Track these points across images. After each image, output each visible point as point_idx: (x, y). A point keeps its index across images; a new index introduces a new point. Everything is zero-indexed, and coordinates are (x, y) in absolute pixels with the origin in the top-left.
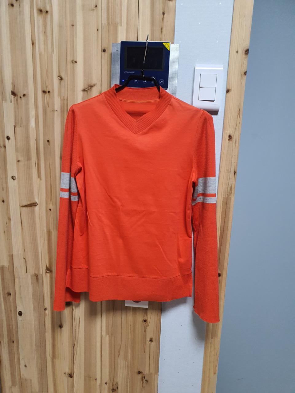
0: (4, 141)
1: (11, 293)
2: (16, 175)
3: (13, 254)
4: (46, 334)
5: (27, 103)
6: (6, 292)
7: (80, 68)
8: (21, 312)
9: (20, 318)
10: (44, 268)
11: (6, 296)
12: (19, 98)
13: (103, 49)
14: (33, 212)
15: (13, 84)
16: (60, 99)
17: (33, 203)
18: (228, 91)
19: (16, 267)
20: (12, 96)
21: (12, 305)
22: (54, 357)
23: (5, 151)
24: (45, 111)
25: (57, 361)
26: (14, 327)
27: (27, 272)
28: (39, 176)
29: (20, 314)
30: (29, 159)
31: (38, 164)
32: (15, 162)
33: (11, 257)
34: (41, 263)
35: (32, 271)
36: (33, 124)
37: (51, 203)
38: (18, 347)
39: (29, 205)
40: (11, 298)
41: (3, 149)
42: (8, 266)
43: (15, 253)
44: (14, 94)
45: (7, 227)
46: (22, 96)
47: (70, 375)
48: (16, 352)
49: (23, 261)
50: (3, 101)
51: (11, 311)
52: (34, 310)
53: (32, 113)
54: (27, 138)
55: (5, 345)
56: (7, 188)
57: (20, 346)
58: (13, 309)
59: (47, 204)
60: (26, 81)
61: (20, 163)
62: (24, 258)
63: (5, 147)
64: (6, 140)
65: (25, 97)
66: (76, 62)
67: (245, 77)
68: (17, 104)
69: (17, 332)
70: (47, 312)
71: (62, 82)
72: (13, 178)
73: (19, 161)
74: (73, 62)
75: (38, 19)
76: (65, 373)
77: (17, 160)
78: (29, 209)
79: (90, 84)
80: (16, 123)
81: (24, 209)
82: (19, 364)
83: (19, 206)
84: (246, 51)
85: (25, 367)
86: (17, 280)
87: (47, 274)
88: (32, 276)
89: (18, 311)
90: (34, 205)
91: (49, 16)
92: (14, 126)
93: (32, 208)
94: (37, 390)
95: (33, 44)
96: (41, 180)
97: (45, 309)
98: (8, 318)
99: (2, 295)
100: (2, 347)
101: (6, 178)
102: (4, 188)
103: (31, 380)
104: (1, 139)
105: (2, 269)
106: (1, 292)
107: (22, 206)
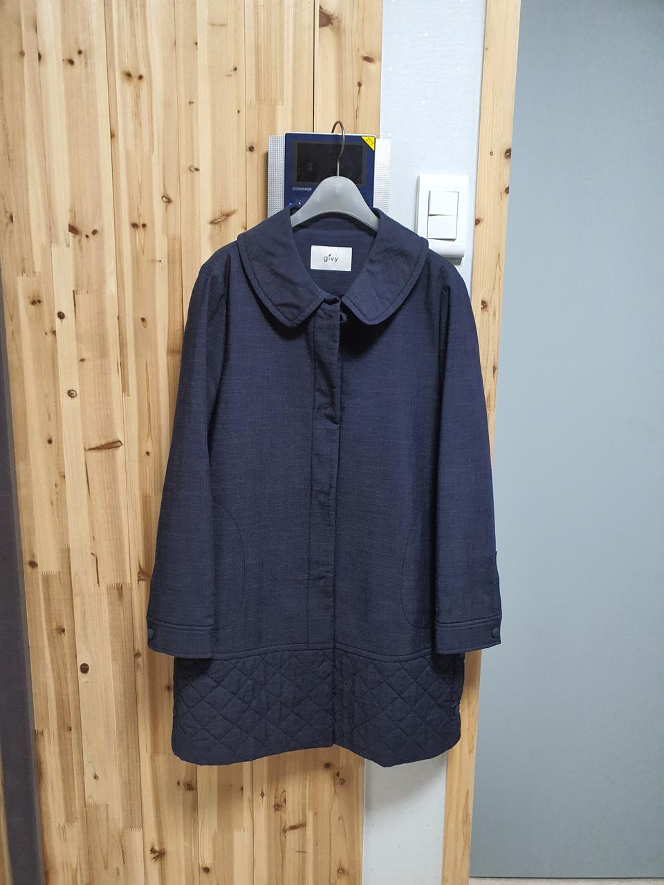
0: (53, 322)
1: (65, 628)
2: (76, 387)
3: (70, 547)
4: (140, 706)
5: (100, 248)
6: (54, 627)
7: (204, 179)
8: (87, 665)
9: (83, 678)
10: (135, 571)
11: (55, 634)
12: (84, 238)
13: (250, 145)
14: (113, 459)
15: (72, 211)
16: (166, 239)
17: (113, 443)
18: (477, 222)
19: (76, 574)
20: (71, 235)
21: (67, 651)
22: (155, 752)
23: (55, 341)
24: (136, 262)
25: (161, 760)
26: (71, 697)
27: (98, 582)
28: (125, 388)
29: (85, 669)
30: (104, 354)
31: (123, 365)
32: (76, 361)
33: (66, 554)
34: (128, 562)
35: (109, 578)
36: (111, 287)
37: (150, 440)
38: (80, 739)
39: (103, 446)
40: (66, 637)
41: (50, 336)
42: (59, 572)
43: (73, 544)
44: (73, 229)
45: (57, 493)
46: (90, 234)
47: (189, 785)
48: (75, 750)
49: (90, 559)
50: (51, 243)
51: (65, 665)
52: (114, 658)
53: (110, 266)
54: (101, 314)
55: (52, 736)
56: (58, 413)
57: (84, 737)
58: (68, 660)
59: (140, 441)
60: (98, 206)
61: (85, 363)
62: (92, 554)
63: (54, 333)
64: (58, 320)
65: (96, 235)
66: (197, 170)
67: (506, 198)
68: (81, 248)
69: (78, 708)
70: (140, 659)
71: (171, 206)
72: (71, 394)
73: (82, 360)
74: (192, 169)
75: (124, 90)
76: (179, 784)
77: (80, 358)
78: (103, 453)
79: (226, 210)
80: (77, 285)
81: (94, 453)
82: (83, 774)
83: (83, 448)
84: (506, 152)
85: (95, 780)
86: (77, 601)
87: (141, 582)
88: (109, 588)
89: (79, 664)
90: (113, 445)
91: (144, 84)
92: (74, 291)
93: (110, 451)
94: (121, 826)
95: (112, 136)
96: (129, 395)
97: (137, 655)
98: (59, 679)
99: (45, 634)
100: (46, 743)
101: (56, 395)
102: (53, 415)
103: (107, 805)
104: (47, 317)
105: (47, 579)
106: (44, 627)
107: (90, 449)
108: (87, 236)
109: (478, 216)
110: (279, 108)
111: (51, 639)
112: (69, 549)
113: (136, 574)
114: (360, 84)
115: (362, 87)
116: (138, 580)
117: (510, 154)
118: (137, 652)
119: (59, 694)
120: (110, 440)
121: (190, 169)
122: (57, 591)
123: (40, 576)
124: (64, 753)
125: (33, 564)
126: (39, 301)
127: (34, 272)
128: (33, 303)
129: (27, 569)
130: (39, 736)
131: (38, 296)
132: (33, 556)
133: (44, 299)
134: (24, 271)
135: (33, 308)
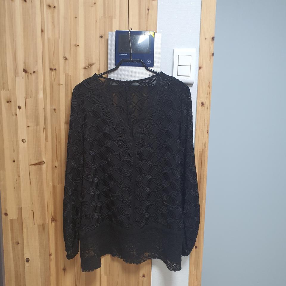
0: (16, 110)
1: (19, 242)
2: (26, 138)
4: (51, 278)
5: (37, 78)
6: (15, 242)
7: (81, 50)
8: (29, 259)
9: (27, 264)
10: (50, 218)
11: (15, 245)
12: (30, 75)
13: (101, 35)
14: (41, 170)
15: (25, 63)
16: (65, 75)
18: (200, 68)
19: (25, 218)
20: (24, 73)
21: (20, 253)
23: (17, 118)
24: (52, 85)
26: (21, 273)
27: (34, 222)
28: (46, 139)
30: (37, 124)
31: (45, 129)
32: (25, 127)
33: (20, 210)
34: (47, 214)
35: (38, 221)
36: (41, 95)
37: (57, 161)
39: (37, 163)
40: (19, 246)
41: (15, 116)
42: (17, 218)
43: (23, 206)
44: (25, 71)
45: (17, 183)
46: (32, 73)
49: (31, 212)
50: (16, 77)
52: (40, 256)
53: (41, 86)
54: (37, 107)
56: (18, 149)
58: (20, 257)
59: (52, 162)
60: (36, 62)
61: (29, 128)
62: (31, 210)
64: (18, 109)
65: (35, 73)
66: (78, 46)
67: (212, 58)
68: (28, 79)
69: (24, 277)
70: (52, 257)
71: (67, 61)
72: (23, 141)
77: (27, 126)
78: (37, 167)
79: (90, 63)
80: (26, 95)
81: (33, 167)
83: (28, 164)
84: (212, 38)
86: (25, 230)
88: (39, 225)
89: (25, 258)
90: (41, 163)
91: (56, 10)
92: (25, 97)
93: (40, 166)
95: (42, 31)
96: (48, 142)
97: (50, 255)
98: (16, 266)
99: (11, 245)
101: (17, 141)
102: (16, 150)
104: (13, 108)
105: (12, 220)
106: (10, 242)
107: (31, 165)
109: (200, 66)
110: (114, 20)
111: (13, 248)
112: (21, 208)
114: (148, 10)
115: (150, 11)
116: (51, 222)
117: (214, 39)
118: (50, 253)
119: (16, 272)
120: (40, 161)
121: (75, 46)
122: (16, 226)
123: (9, 219)
125: (6, 214)
126: (10, 101)
127: (8, 89)
128: (8, 102)
129: (3, 216)
131: (10, 99)
132: (6, 210)
133: (12, 100)
134: (4, 89)
135: (8, 104)
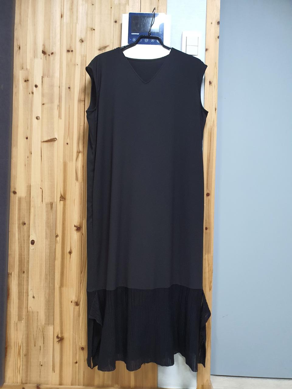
0: (33, 89)
1: (26, 222)
2: (40, 115)
3: (31, 184)
4: (56, 262)
5: (54, 59)
6: (21, 222)
7: (97, 33)
9: (32, 247)
10: (59, 196)
11: (21, 225)
12: (48, 56)
13: (115, 21)
14: (52, 146)
15: (44, 45)
16: (80, 56)
17: (53, 139)
18: (206, 50)
19: (33, 197)
20: (43, 54)
21: (26, 234)
22: (62, 285)
23: (33, 96)
24: (68, 65)
25: (64, 289)
26: (25, 257)
27: (42, 201)
28: (60, 116)
29: (33, 242)
30: (52, 102)
31: (59, 106)
32: (40, 104)
33: (29, 188)
34: (56, 192)
35: (47, 200)
36: (57, 75)
37: (68, 138)
38: (28, 277)
39: (49, 140)
40: (25, 227)
41: (31, 94)
42: (25, 196)
43: (32, 184)
44: (44, 52)
45: (28, 161)
46: (50, 54)
47: (76, 303)
48: (25, 283)
49: (39, 191)
50: (34, 57)
51: (24, 240)
52: (46, 238)
53: (58, 67)
54: (52, 86)
55: (15, 276)
56: (31, 126)
57: (30, 277)
58: (26, 238)
59: (64, 139)
60: (54, 43)
61: (44, 106)
62: (40, 188)
63: (33, 93)
64: (34, 88)
65: (53, 55)
66: (94, 30)
67: (218, 40)
68: (46, 59)
69: (28, 262)
70: (58, 238)
71: (83, 43)
72: (37, 118)
73: (43, 104)
74: (92, 29)
76: (72, 302)
77: (42, 103)
78: (49, 143)
79: (105, 45)
80: (44, 74)
81: (45, 144)
82: (28, 296)
83: (40, 141)
84: (218, 23)
85: (33, 299)
86: (32, 210)
87: (61, 201)
88: (46, 204)
89: (31, 240)
90: (53, 140)
92: (42, 76)
93: (52, 143)
94: (43, 323)
95: (62, 16)
96: (61, 119)
97: (57, 236)
98: (21, 248)
99: (17, 225)
100: (13, 279)
101: (31, 119)
102: (29, 127)
103: (38, 312)
104: (30, 87)
105: (20, 200)
106: (17, 222)
107: (43, 142)
108: (49, 55)
109: (207, 48)
110: (127, 7)
111: (19, 228)
112: (31, 185)
113: (59, 197)
116: (60, 201)
118: (57, 235)
119: (20, 255)
120: (52, 137)
121: (91, 30)
122: (24, 205)
123: (17, 198)
124: (20, 285)
125: (15, 193)
126: (28, 80)
127: (27, 69)
128: (25, 81)
129: (12, 194)
130: (10, 275)
131: (28, 78)
132: (15, 189)
133: (30, 79)
134: (23, 68)
135: (25, 83)
